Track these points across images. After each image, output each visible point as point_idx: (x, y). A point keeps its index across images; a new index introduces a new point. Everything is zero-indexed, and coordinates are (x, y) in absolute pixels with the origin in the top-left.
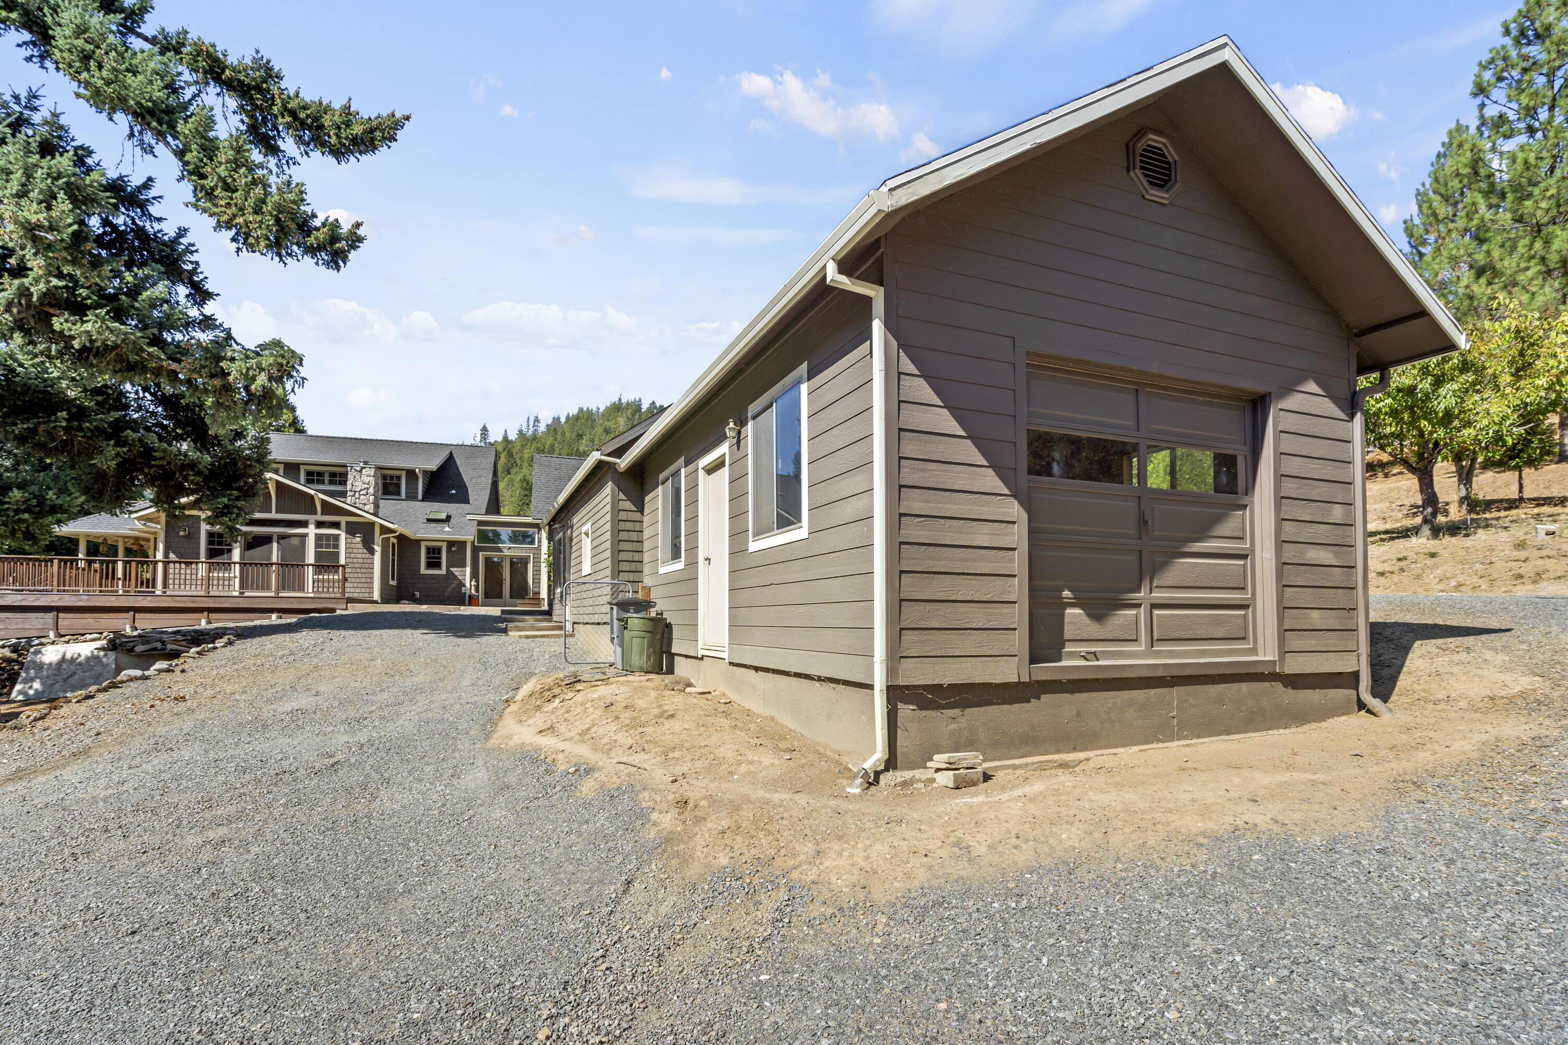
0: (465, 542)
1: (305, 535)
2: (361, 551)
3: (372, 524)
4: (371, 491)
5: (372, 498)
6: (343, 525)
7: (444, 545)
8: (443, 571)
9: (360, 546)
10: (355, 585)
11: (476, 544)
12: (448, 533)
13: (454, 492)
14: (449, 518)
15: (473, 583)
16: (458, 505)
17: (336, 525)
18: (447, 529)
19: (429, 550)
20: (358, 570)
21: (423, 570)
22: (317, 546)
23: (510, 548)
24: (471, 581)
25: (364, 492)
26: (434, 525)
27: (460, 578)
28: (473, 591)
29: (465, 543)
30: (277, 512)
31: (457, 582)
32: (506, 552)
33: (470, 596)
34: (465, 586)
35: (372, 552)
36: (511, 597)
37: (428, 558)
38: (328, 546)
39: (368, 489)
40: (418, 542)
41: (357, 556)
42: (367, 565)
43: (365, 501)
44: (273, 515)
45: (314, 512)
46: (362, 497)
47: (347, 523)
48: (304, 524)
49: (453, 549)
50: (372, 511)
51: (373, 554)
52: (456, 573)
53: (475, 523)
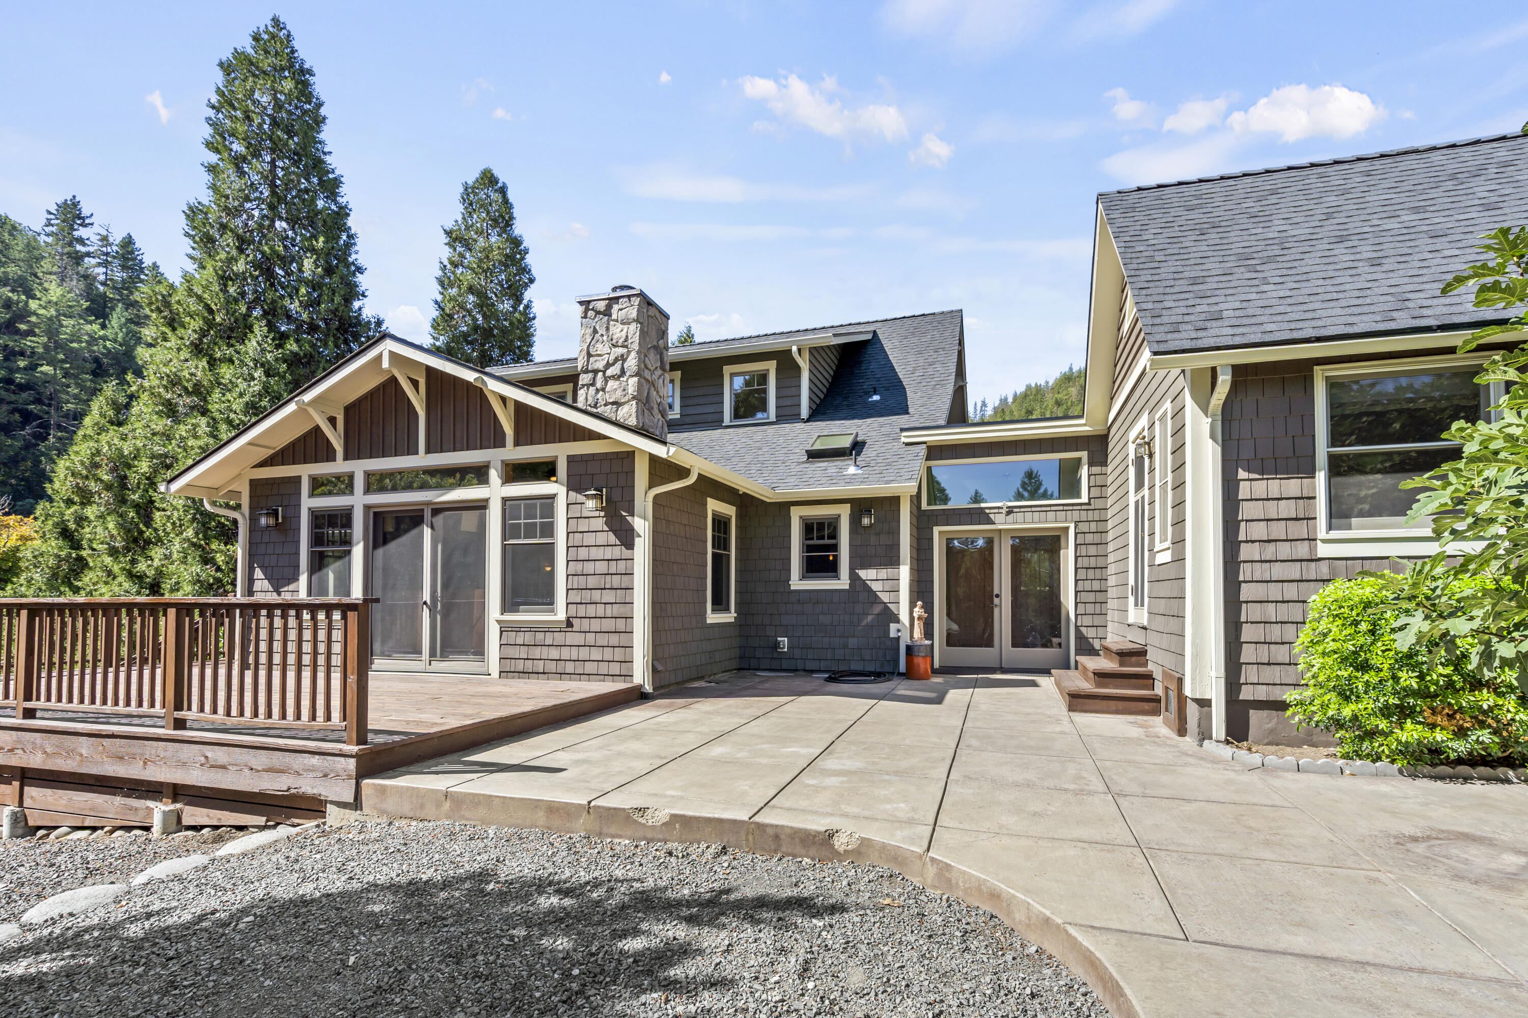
0: (897, 499)
1: (481, 506)
2: (602, 538)
3: (628, 456)
4: (632, 362)
5: (632, 383)
6: (562, 468)
7: (844, 512)
8: (843, 582)
9: (599, 523)
10: (590, 638)
11: (924, 506)
12: (852, 479)
13: (876, 398)
14: (858, 447)
15: (918, 611)
16: (881, 420)
17: (545, 470)
18: (852, 470)
19: (810, 528)
20: (596, 596)
21: (797, 583)
22: (508, 531)
23: (1010, 510)
24: (912, 605)
25: (613, 371)
26: (822, 464)
27: (884, 597)
28: (917, 634)
29: (894, 501)
30: (428, 451)
31: (877, 609)
32: (1001, 522)
33: (909, 649)
34: (898, 621)
35: (627, 538)
36: (1014, 645)
37: (809, 549)
38: (530, 533)
39: (623, 358)
40: (784, 508)
41: (596, 553)
42: (616, 581)
43: (617, 396)
44: (422, 460)
45: (498, 441)
46: (612, 384)
47: (571, 459)
48: (480, 474)
49: (866, 521)
50: (632, 421)
51: (630, 545)
52: (875, 586)
53: (922, 451)
